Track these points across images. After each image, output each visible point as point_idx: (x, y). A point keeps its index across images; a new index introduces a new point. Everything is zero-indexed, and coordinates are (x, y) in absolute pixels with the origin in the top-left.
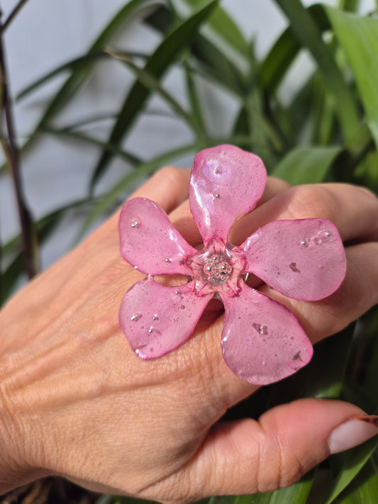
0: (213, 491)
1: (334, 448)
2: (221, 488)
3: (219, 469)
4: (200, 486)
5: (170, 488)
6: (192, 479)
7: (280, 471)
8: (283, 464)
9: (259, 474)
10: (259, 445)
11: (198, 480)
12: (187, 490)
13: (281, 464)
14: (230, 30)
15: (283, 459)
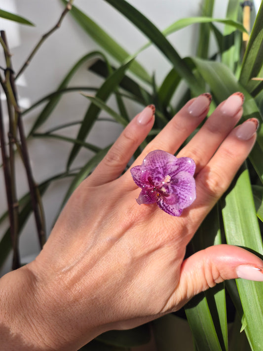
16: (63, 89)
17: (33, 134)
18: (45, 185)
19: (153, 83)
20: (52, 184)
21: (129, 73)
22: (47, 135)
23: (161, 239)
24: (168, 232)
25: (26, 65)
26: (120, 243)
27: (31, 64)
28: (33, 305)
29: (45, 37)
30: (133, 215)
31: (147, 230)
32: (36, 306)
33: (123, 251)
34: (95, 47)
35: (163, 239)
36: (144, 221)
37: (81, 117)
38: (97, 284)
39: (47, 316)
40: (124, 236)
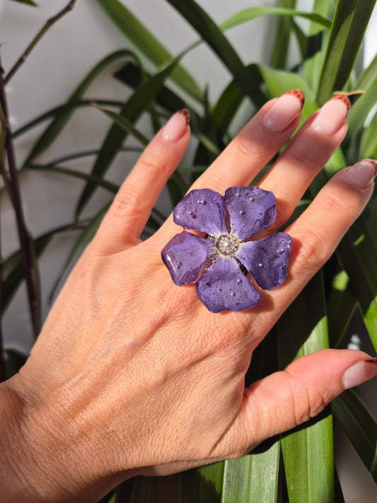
0: (265, 434)
1: (347, 384)
2: (270, 430)
3: (265, 416)
4: (254, 433)
5: (232, 439)
6: (246, 427)
7: (309, 404)
8: (311, 399)
9: (296, 411)
10: (291, 389)
11: (252, 428)
12: (245, 438)
13: (309, 399)
14: (187, 82)
15: (310, 395)
16: (76, 100)
17: (29, 165)
18: (44, 240)
19: (204, 101)
20: (56, 237)
21: (170, 84)
22: (51, 167)
23: (209, 345)
24: (221, 335)
25: (21, 61)
26: (147, 348)
27: (28, 60)
28: (19, 442)
29: (51, 22)
30: (168, 305)
31: (189, 330)
32: (23, 443)
33: (152, 361)
34: (125, 43)
35: (212, 345)
36: (185, 315)
37: (97, 144)
38: (113, 411)
39: (42, 459)
40: (153, 338)
